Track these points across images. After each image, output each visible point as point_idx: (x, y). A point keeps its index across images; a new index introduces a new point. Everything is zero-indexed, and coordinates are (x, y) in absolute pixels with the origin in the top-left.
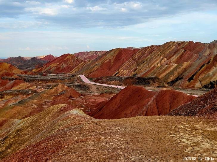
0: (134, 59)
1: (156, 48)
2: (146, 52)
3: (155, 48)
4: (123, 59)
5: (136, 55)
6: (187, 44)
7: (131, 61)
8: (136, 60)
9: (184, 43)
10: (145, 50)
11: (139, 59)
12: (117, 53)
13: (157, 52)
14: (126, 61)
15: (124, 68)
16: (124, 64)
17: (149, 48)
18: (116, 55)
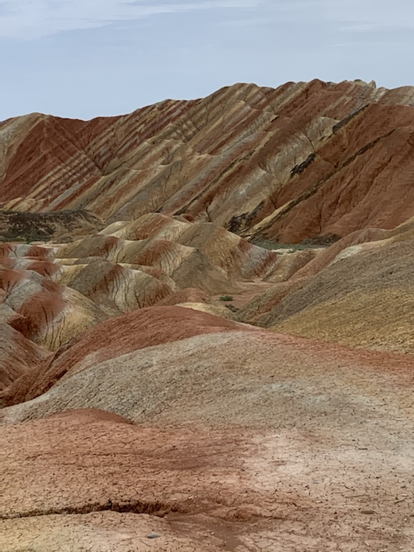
0: (95, 157)
1: (179, 111)
2: (142, 128)
3: (175, 110)
4: (45, 158)
7: (76, 162)
9: (289, 88)
11: (113, 155)
12: (24, 135)
13: (185, 126)
14: (55, 167)
15: (45, 193)
16: (45, 178)
17: (155, 109)
18: (20, 143)
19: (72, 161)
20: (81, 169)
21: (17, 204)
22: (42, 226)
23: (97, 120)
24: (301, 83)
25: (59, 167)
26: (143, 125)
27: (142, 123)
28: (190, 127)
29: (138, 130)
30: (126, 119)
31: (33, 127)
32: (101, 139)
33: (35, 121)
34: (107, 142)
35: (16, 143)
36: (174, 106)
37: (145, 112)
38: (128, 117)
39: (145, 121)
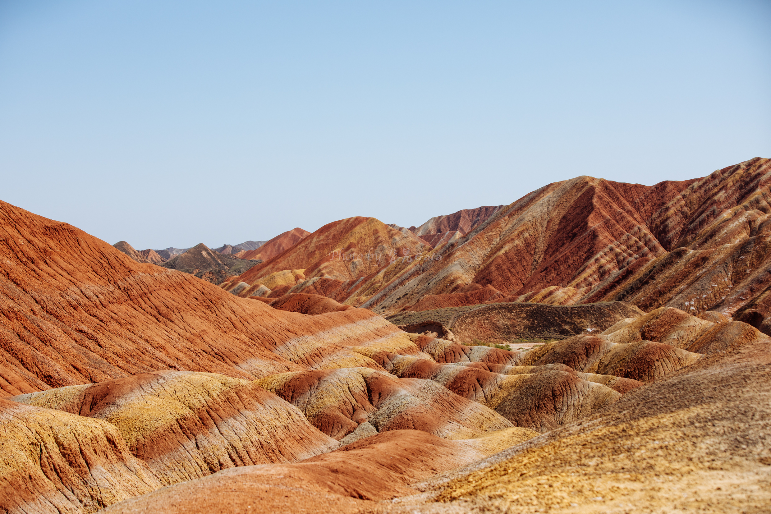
2: (722, 195)
26: (724, 191)
27: (721, 189)
29: (716, 198)
30: (701, 183)
31: (579, 194)
33: (583, 187)
37: (726, 175)
38: (704, 180)
39: (727, 185)
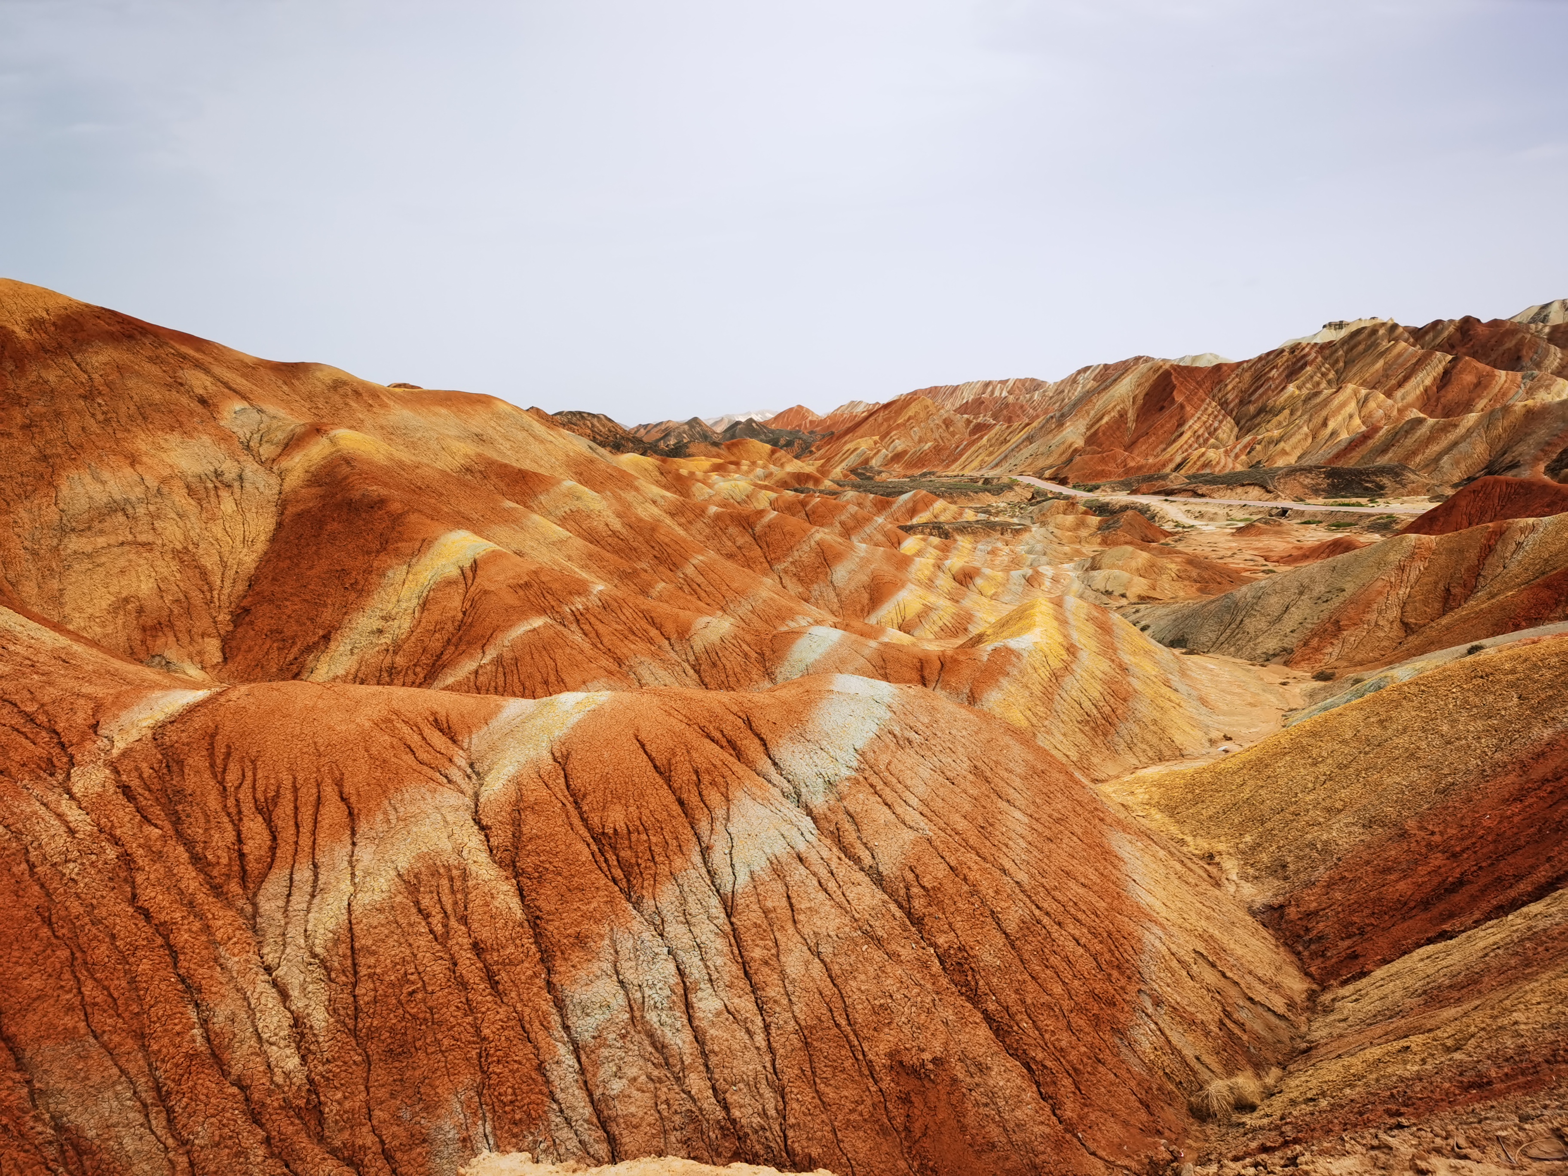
0: (1223, 404)
1: (1313, 355)
3: (1308, 353)
4: (1182, 407)
5: (1230, 387)
6: (1452, 329)
7: (1210, 410)
8: (1232, 405)
9: (1440, 327)
10: (1263, 362)
11: (1242, 403)
12: (1147, 385)
13: (1323, 369)
14: (1193, 415)
15: (1190, 442)
16: (1186, 427)
17: (1286, 353)
18: (1144, 392)
19: (1206, 409)
20: (1216, 417)
21: (1203, 454)
22: (1367, 482)
23: (1218, 367)
24: (1451, 321)
25: (1198, 415)
28: (1329, 370)
32: (1226, 385)
34: (1233, 389)
35: (1141, 392)
36: (1307, 350)
